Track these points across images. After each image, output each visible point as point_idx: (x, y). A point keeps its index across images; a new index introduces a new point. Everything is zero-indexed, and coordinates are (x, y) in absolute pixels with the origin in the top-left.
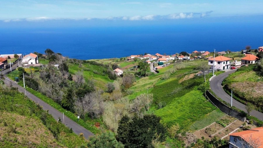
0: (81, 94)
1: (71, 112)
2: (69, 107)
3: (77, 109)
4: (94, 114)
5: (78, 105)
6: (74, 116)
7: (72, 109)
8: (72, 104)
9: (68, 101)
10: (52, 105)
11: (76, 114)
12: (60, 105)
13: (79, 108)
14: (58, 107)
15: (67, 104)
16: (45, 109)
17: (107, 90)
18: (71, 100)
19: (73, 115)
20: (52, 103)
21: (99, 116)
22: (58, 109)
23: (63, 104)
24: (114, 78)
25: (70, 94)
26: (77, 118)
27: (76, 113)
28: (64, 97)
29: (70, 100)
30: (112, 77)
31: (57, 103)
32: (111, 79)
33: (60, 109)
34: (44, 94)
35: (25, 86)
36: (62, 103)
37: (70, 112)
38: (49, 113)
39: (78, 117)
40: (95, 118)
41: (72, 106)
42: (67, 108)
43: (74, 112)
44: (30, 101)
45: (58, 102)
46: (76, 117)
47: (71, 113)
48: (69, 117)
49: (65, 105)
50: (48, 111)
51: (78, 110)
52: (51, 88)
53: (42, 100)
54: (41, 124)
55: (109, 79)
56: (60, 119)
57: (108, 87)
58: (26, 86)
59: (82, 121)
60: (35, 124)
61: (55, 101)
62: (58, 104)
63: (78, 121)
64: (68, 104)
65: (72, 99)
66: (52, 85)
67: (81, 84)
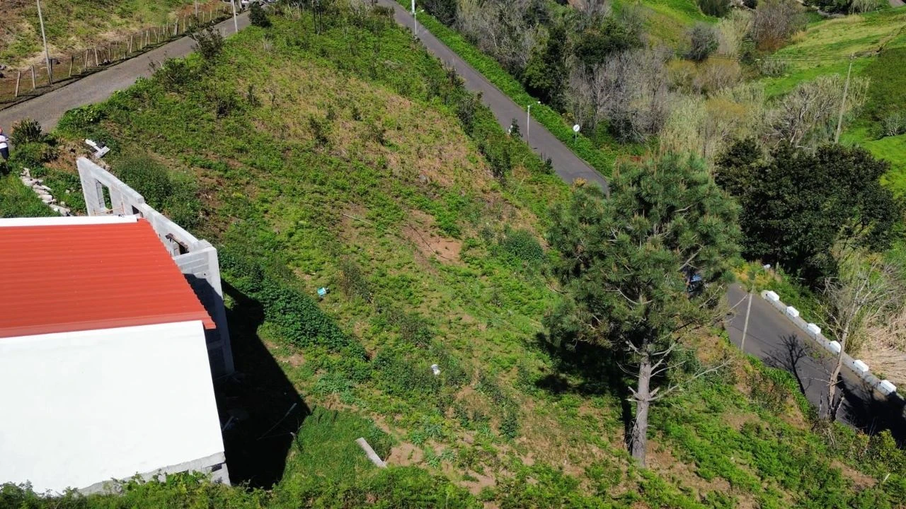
0: (592, 54)
1: (552, 109)
2: (547, 90)
3: (573, 101)
4: (628, 125)
5: (577, 91)
6: (561, 122)
7: (556, 100)
8: (559, 83)
9: (548, 70)
10: (493, 78)
11: (570, 119)
12: (520, 81)
13: (581, 102)
14: (513, 88)
15: (542, 82)
16: (470, 89)
17: (687, 49)
18: (558, 68)
19: (559, 119)
20: (494, 74)
21: (646, 137)
22: (511, 93)
23: (529, 79)
24: (721, 9)
25: (556, 46)
26: (570, 131)
27: (569, 115)
28: (535, 53)
29: (554, 68)
30: (711, 7)
31: (510, 73)
32: (706, 13)
33: (519, 96)
34: (473, 41)
35: (416, 6)
36: (527, 74)
37: (549, 109)
38: (484, 103)
39: (576, 128)
40: (630, 140)
41: (559, 88)
42: (540, 94)
43: (562, 111)
44: (427, 56)
45: (514, 70)
46: (567, 126)
47: (553, 112)
48: (545, 124)
49: (534, 84)
50: (479, 96)
51: (576, 106)
52: (497, 20)
53: (465, 58)
54: (457, 129)
55: (700, 11)
56: (517, 126)
57: (693, 41)
58: (418, 9)
59: (587, 143)
60: (439, 126)
61: (503, 68)
62: (513, 77)
63: (573, 142)
64: (544, 80)
65: (560, 64)
66: (501, 11)
67: (597, 20)
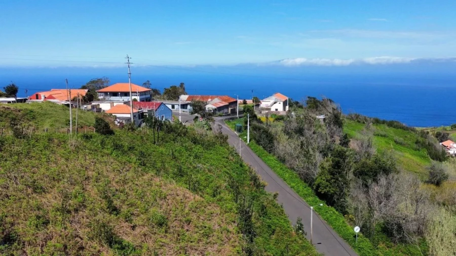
1: (337, 210)
2: (332, 196)
3: (354, 205)
4: (400, 228)
5: (357, 198)
6: (343, 222)
7: (340, 204)
8: (342, 191)
9: (333, 180)
10: (293, 184)
11: (351, 220)
12: (312, 188)
13: (360, 207)
14: (306, 192)
15: (328, 189)
16: (270, 190)
18: (340, 179)
19: (342, 219)
20: (294, 182)
21: (416, 239)
22: (305, 196)
23: (318, 186)
26: (351, 231)
27: (350, 216)
28: (323, 168)
29: (337, 179)
31: (305, 182)
33: (310, 199)
34: (282, 160)
35: (250, 140)
36: (317, 183)
37: (334, 210)
38: (278, 202)
39: (357, 229)
40: (403, 240)
41: (342, 195)
42: (328, 198)
43: (344, 213)
44: (241, 166)
45: (307, 180)
46: (349, 227)
47: (337, 213)
48: (331, 223)
49: (323, 191)
50: (275, 196)
51: (356, 209)
52: (299, 148)
56: (301, 225)
58: (252, 141)
59: (367, 244)
61: (301, 178)
62: (307, 185)
63: (354, 241)
64: (330, 188)
65: (342, 176)
